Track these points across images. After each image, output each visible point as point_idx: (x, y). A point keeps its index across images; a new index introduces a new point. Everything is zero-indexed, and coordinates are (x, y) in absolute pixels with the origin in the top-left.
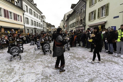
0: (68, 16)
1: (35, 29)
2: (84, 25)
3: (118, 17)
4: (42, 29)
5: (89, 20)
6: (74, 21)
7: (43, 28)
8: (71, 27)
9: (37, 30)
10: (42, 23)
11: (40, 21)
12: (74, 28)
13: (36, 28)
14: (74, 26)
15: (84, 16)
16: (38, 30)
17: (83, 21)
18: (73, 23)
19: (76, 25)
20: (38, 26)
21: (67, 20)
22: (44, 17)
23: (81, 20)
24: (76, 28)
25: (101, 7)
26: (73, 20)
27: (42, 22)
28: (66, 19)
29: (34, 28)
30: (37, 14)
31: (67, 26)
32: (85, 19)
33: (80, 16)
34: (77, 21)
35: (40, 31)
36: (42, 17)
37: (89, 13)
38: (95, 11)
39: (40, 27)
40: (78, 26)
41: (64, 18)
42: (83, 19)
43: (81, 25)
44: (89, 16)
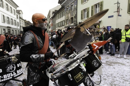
0: (53, 13)
1: (9, 29)
2: (76, 24)
3: (112, 16)
4: (19, 28)
5: (82, 18)
6: (63, 18)
7: (21, 26)
8: (59, 26)
9: (11, 29)
10: (18, 20)
11: (15, 17)
12: (63, 27)
13: (10, 27)
14: (63, 25)
15: (76, 14)
16: (13, 30)
17: (74, 19)
18: (62, 22)
19: (65, 23)
20: (12, 24)
21: (53, 18)
22: (21, 12)
23: (72, 18)
24: (65, 27)
25: (95, 5)
26: (61, 18)
27: (18, 18)
28: (51, 16)
29: (8, 27)
30: (11, 7)
31: (52, 25)
32: (76, 17)
33: (70, 13)
34: (67, 20)
35: (16, 30)
36: (19, 12)
37: (82, 11)
38: (88, 8)
39: (16, 25)
40: (68, 25)
41: (48, 15)
42: (74, 17)
43: (72, 24)
44: (82, 14)
